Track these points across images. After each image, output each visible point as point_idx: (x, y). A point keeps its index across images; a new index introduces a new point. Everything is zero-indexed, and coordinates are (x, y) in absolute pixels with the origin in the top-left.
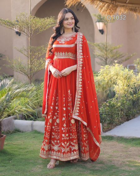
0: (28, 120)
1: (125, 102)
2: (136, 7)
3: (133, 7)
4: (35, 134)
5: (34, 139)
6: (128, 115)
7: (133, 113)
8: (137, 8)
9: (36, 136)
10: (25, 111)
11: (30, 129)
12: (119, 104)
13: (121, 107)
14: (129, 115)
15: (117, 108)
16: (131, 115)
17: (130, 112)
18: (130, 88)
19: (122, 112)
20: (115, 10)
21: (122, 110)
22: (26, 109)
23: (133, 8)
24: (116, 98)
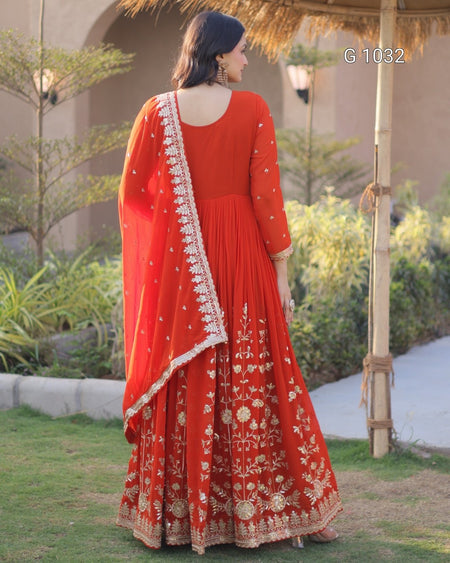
0: (10, 372)
1: (327, 320)
2: (361, 18)
3: (353, 16)
4: (22, 418)
5: (13, 433)
6: (340, 363)
7: (355, 355)
8: (365, 21)
9: (22, 425)
10: (4, 344)
11: (10, 403)
12: (309, 327)
13: (314, 335)
14: (343, 361)
15: (299, 339)
16: (348, 363)
17: (347, 351)
18: (350, 275)
19: (318, 353)
20: (295, 26)
21: (316, 346)
22: (8, 337)
23: (350, 20)
24: (307, 305)
